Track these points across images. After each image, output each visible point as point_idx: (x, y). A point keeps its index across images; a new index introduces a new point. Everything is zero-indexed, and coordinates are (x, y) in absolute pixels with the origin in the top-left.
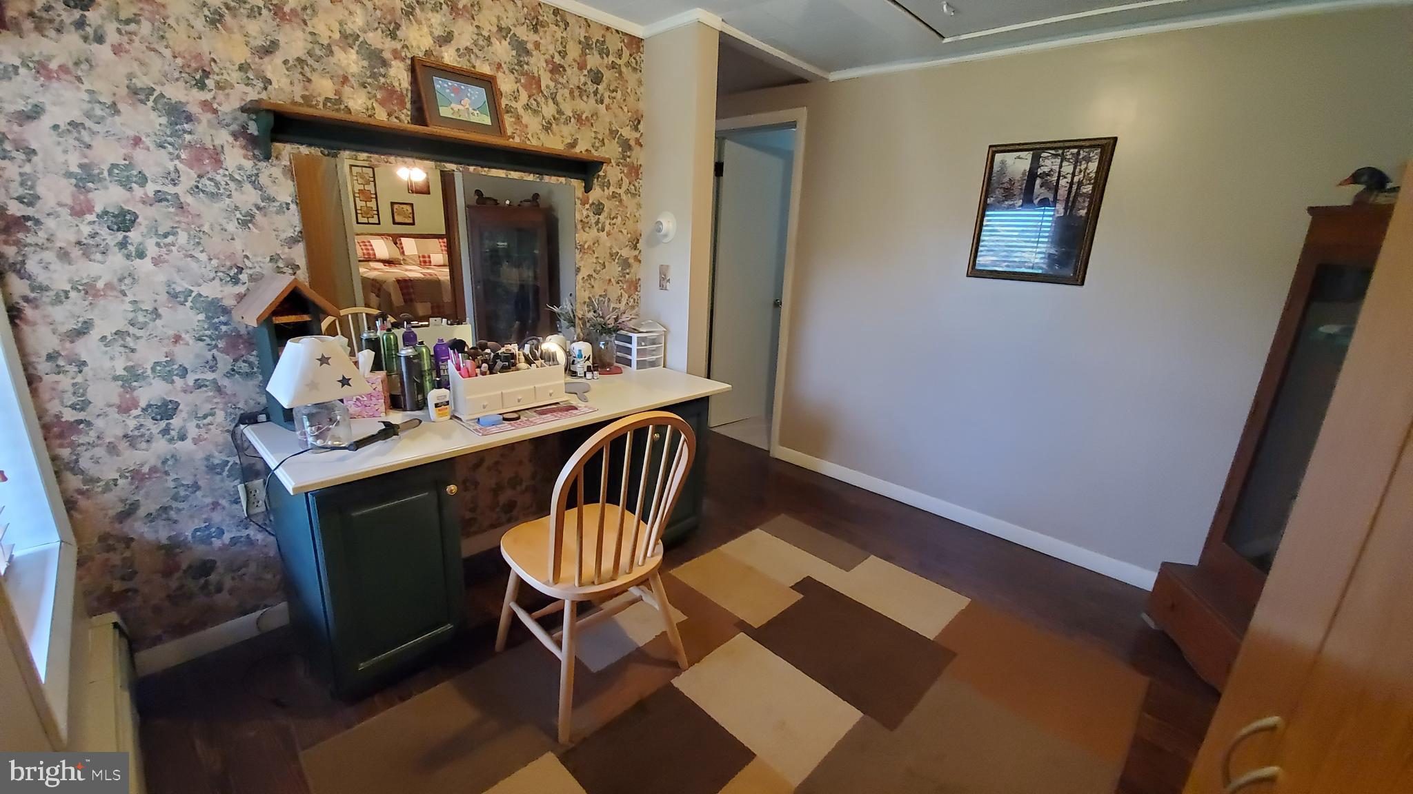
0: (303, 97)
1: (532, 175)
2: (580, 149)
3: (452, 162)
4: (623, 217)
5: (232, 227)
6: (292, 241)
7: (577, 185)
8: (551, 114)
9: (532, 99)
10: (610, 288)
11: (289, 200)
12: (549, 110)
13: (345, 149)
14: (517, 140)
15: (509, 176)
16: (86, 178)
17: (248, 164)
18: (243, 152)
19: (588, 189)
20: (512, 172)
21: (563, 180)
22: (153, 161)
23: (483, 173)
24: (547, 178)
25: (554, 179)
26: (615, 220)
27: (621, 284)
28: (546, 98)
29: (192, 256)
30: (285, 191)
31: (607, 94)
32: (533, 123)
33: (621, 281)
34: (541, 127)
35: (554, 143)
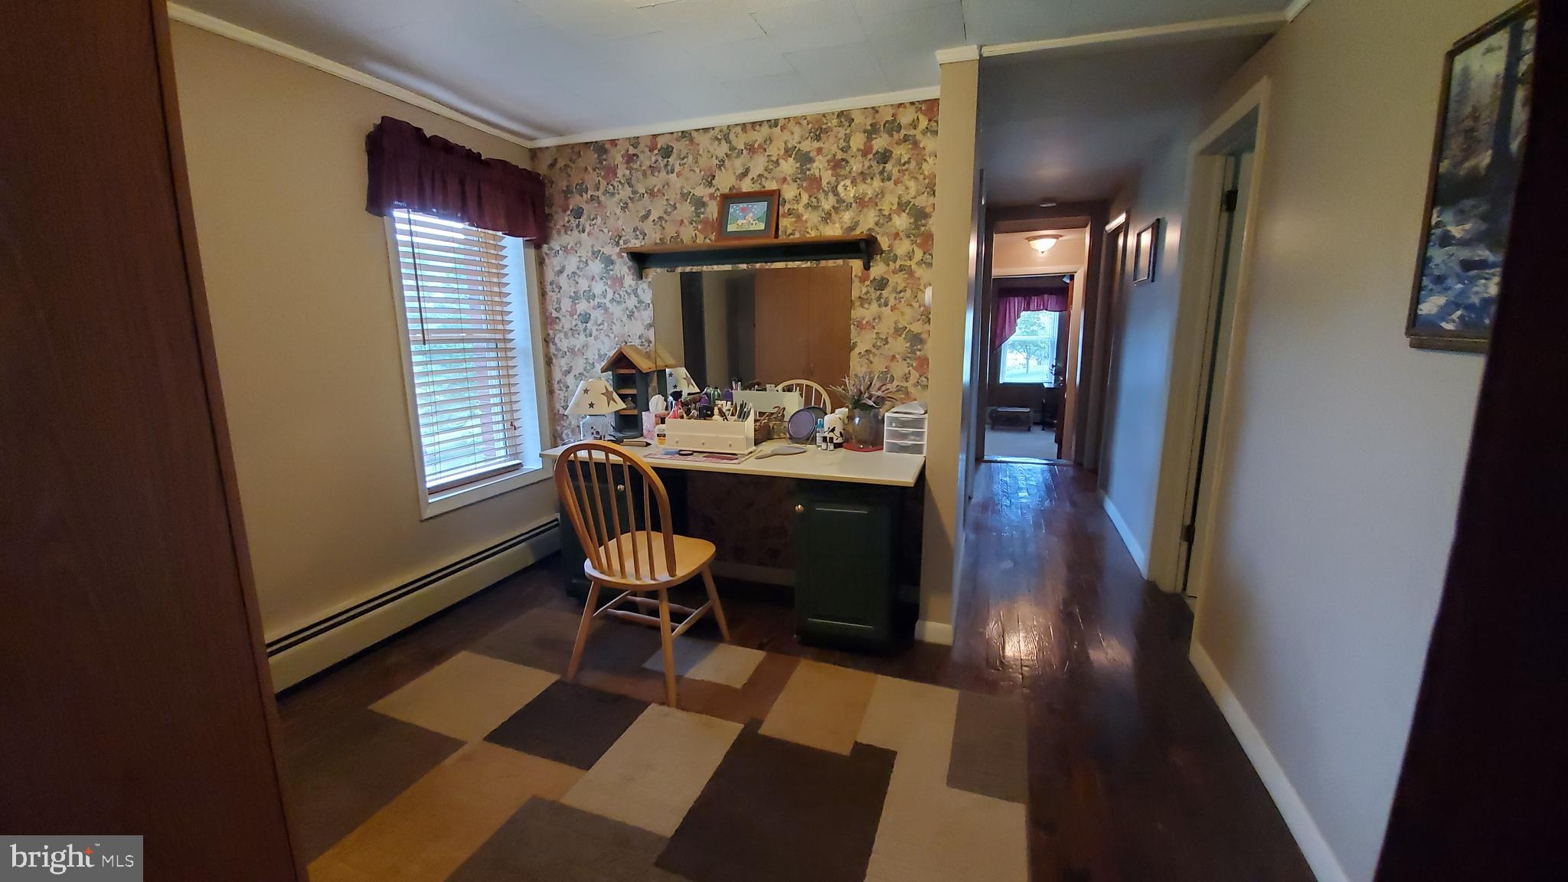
0: (660, 239)
1: (809, 262)
2: (860, 231)
3: (743, 263)
4: (914, 290)
5: (625, 319)
6: (650, 326)
7: (856, 264)
8: (831, 205)
9: (813, 197)
10: (894, 365)
11: (650, 302)
12: (828, 203)
13: (679, 266)
14: (797, 235)
15: (789, 266)
16: (575, 298)
17: (633, 283)
18: (632, 277)
19: (867, 267)
20: (791, 263)
21: (840, 262)
22: (598, 288)
23: (767, 267)
24: (823, 263)
25: (831, 263)
26: (902, 293)
27: (908, 361)
28: (826, 194)
29: (609, 336)
30: (647, 296)
31: (895, 171)
32: (811, 218)
33: (909, 358)
34: (820, 219)
35: (833, 231)
